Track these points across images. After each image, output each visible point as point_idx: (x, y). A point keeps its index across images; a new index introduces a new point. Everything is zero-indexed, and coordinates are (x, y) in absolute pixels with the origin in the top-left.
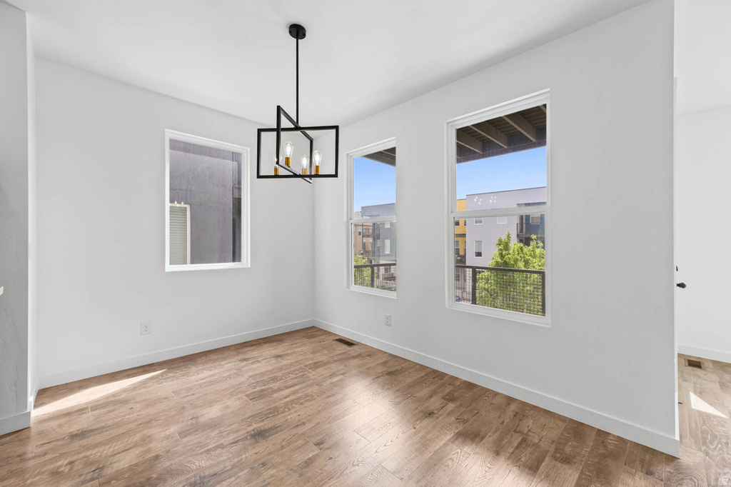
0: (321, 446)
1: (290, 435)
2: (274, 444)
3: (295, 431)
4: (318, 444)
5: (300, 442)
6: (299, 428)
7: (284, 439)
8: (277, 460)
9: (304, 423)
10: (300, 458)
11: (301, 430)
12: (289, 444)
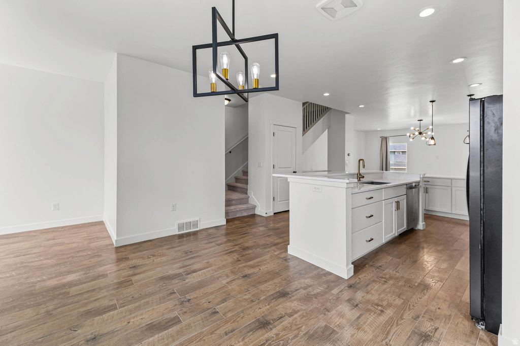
0: (214, 311)
1: (238, 321)
2: (249, 314)
3: (234, 325)
4: (216, 313)
5: (230, 315)
6: (230, 328)
7: (242, 318)
8: (244, 303)
9: (226, 334)
10: (230, 304)
11: (228, 327)
12: (238, 314)
